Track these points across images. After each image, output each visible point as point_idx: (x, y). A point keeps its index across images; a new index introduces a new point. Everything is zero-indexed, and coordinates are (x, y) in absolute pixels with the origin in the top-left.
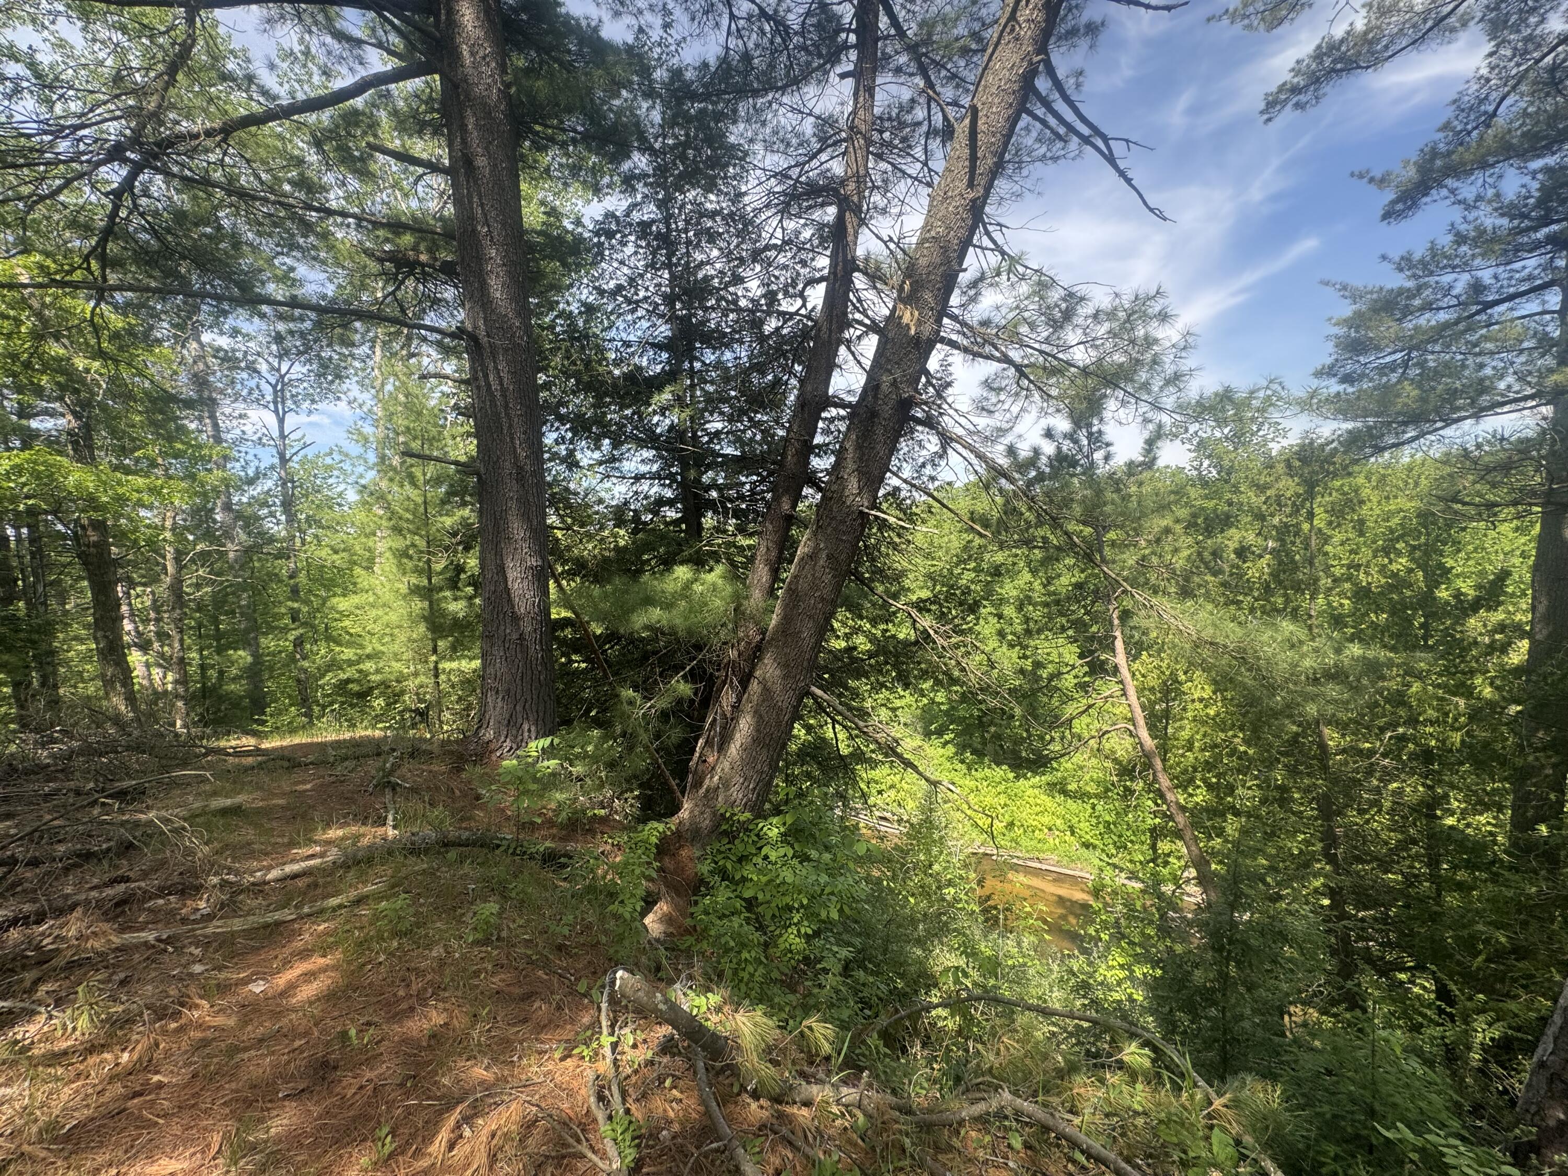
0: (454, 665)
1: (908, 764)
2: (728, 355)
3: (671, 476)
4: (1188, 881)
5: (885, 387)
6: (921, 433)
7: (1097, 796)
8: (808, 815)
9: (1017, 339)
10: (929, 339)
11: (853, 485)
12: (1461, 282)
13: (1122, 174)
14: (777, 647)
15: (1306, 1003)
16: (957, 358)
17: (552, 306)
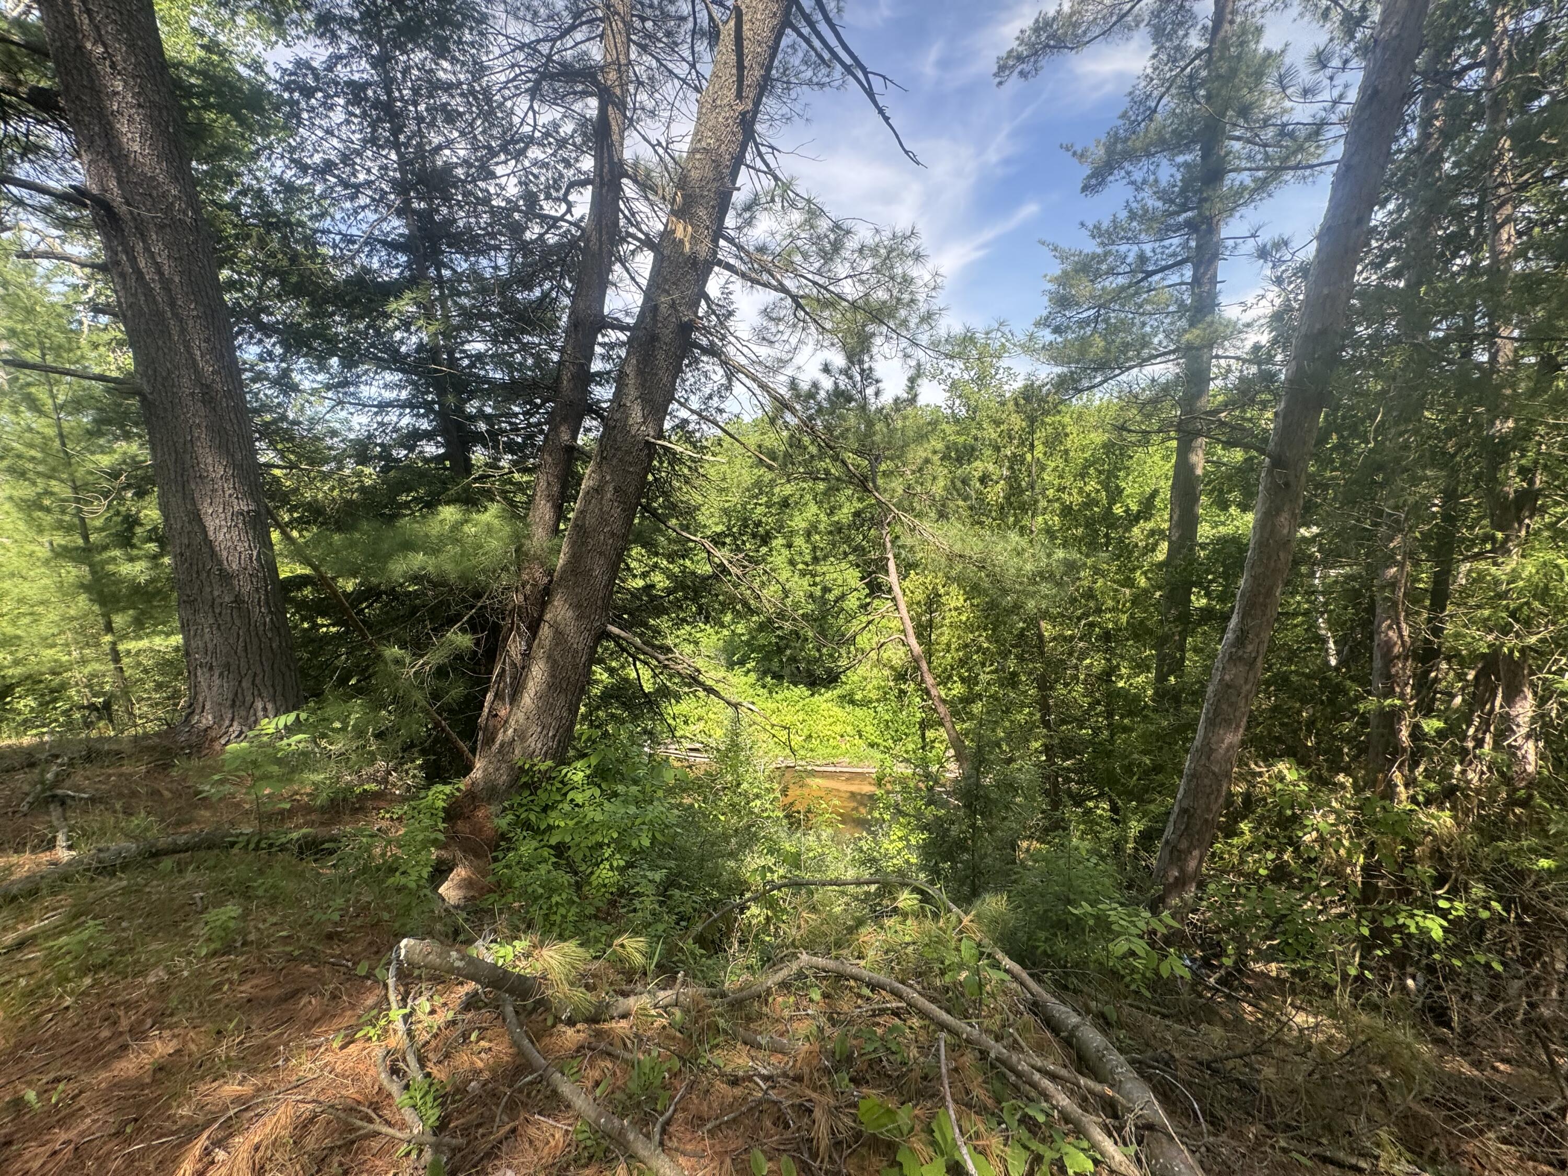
0: (144, 644)
1: (710, 690)
2: (484, 262)
3: (428, 405)
4: (948, 759)
5: (664, 309)
6: (708, 364)
7: (878, 701)
8: (612, 754)
9: (790, 267)
10: (706, 260)
11: (636, 414)
12: (1131, 252)
13: (881, 111)
14: (567, 587)
15: (1030, 837)
16: (737, 285)
17: (230, 178)
